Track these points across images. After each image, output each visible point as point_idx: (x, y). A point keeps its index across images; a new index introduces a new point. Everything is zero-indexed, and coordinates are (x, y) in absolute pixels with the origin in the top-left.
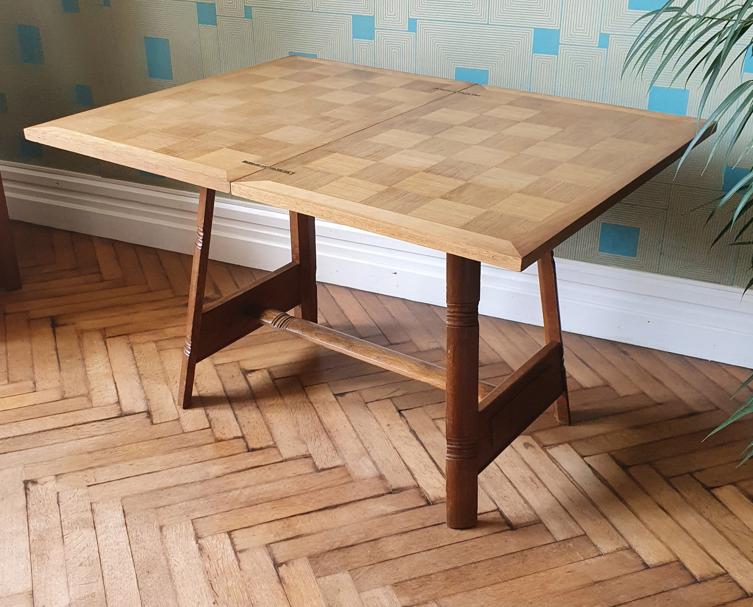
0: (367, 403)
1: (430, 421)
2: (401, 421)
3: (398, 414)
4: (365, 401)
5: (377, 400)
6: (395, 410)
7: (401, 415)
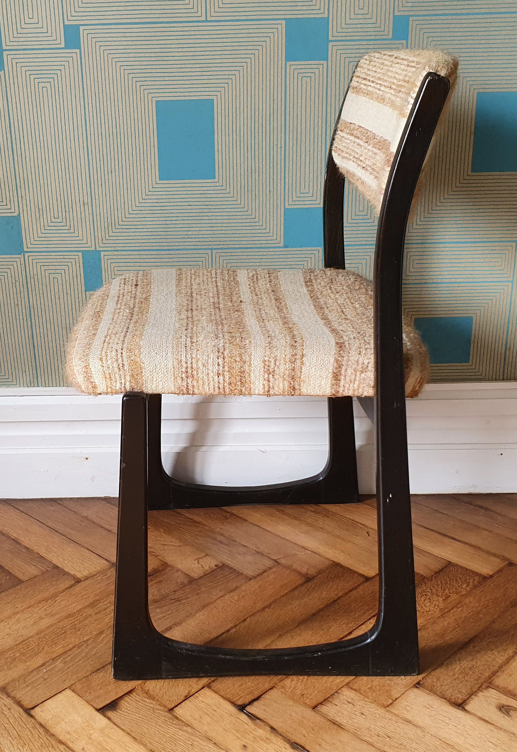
0: (172, 709)
1: (309, 713)
2: (261, 731)
3: (243, 717)
4: (165, 706)
5: (186, 698)
6: (233, 709)
7: (253, 717)
